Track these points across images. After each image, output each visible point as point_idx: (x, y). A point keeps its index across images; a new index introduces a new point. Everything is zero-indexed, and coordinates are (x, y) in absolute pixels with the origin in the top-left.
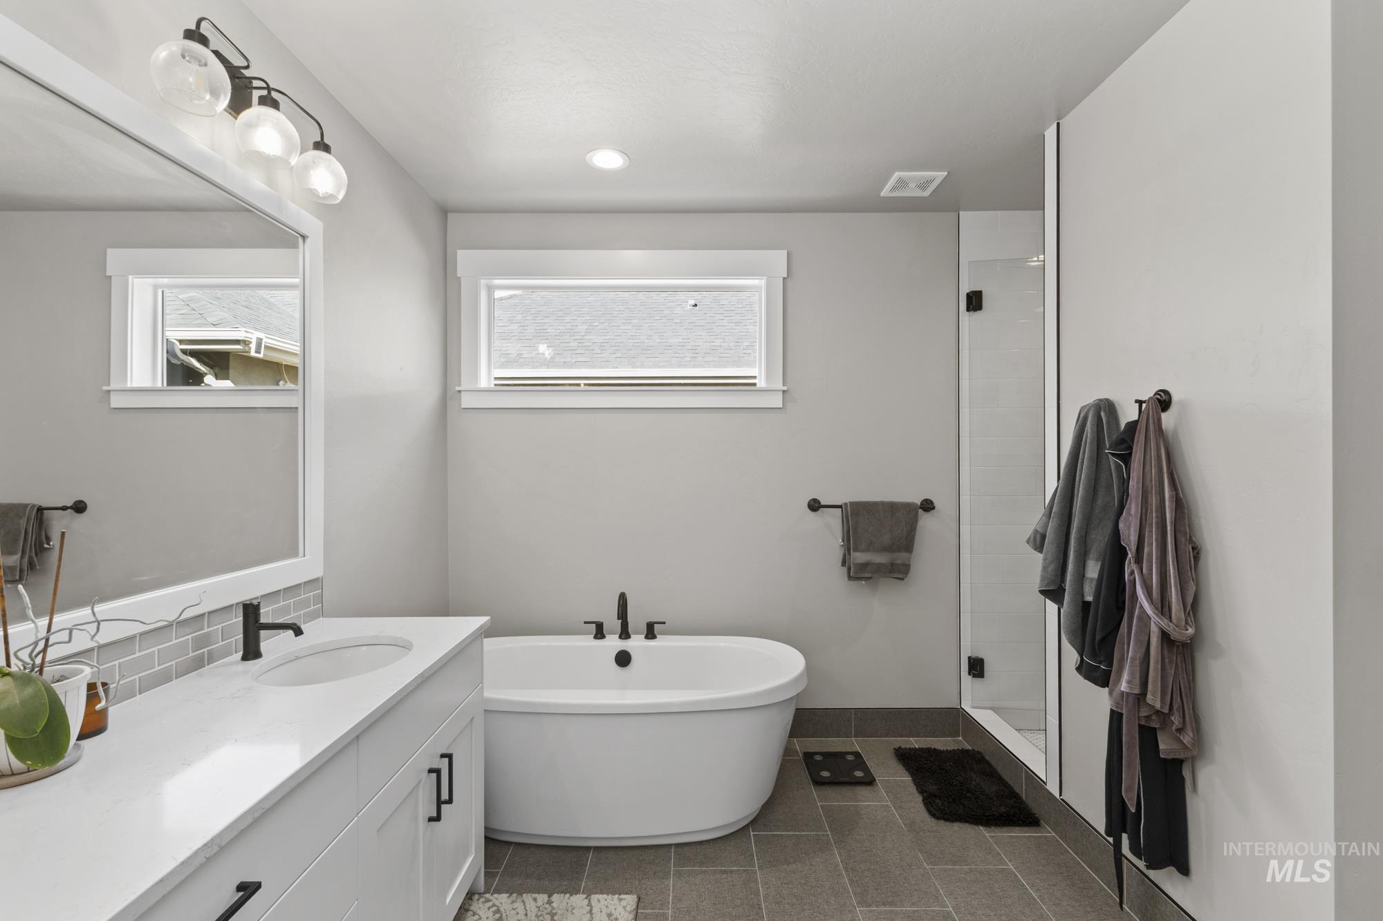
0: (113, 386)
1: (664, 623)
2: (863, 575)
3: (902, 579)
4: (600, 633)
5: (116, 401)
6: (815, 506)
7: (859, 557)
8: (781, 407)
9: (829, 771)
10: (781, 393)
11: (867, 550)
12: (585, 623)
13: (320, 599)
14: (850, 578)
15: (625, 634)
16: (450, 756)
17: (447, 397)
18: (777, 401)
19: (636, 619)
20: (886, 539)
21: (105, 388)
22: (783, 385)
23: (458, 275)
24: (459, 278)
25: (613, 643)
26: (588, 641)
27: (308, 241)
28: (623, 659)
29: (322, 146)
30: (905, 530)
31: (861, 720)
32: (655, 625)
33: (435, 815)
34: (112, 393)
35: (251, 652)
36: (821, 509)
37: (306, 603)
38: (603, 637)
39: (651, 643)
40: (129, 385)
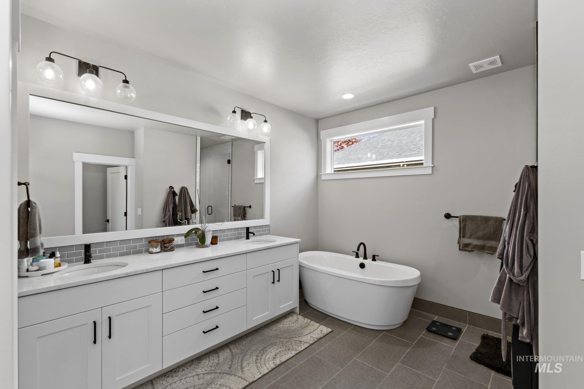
0: (255, 178)
1: (379, 256)
2: (466, 249)
3: (493, 254)
4: (357, 256)
5: (256, 182)
6: (448, 216)
7: (466, 241)
8: (431, 173)
9: (436, 328)
10: (431, 168)
11: (470, 237)
12: (353, 252)
13: (269, 230)
14: (460, 250)
15: (365, 258)
16: (279, 270)
17: (318, 176)
18: (429, 171)
19: (369, 254)
20: (480, 234)
21: (254, 178)
22: (432, 164)
23: (321, 139)
24: (321, 140)
25: (361, 260)
26: (353, 258)
27: (266, 143)
28: (362, 266)
29: (266, 121)
30: (492, 230)
31: (472, 318)
32: (376, 256)
33: (273, 282)
34: (255, 180)
35: (248, 238)
36: (451, 218)
37: (265, 230)
38: (358, 257)
39: (374, 262)
40: (258, 178)
